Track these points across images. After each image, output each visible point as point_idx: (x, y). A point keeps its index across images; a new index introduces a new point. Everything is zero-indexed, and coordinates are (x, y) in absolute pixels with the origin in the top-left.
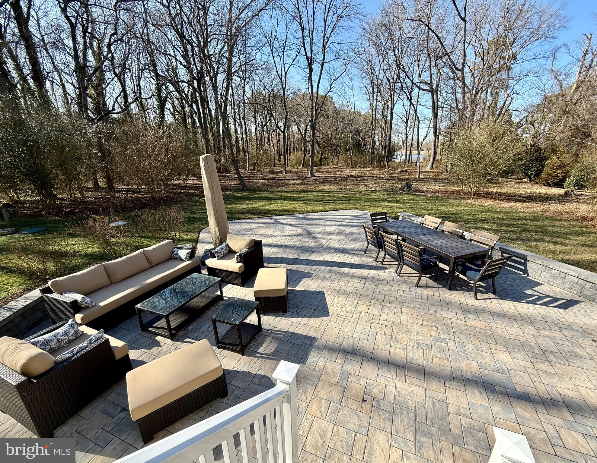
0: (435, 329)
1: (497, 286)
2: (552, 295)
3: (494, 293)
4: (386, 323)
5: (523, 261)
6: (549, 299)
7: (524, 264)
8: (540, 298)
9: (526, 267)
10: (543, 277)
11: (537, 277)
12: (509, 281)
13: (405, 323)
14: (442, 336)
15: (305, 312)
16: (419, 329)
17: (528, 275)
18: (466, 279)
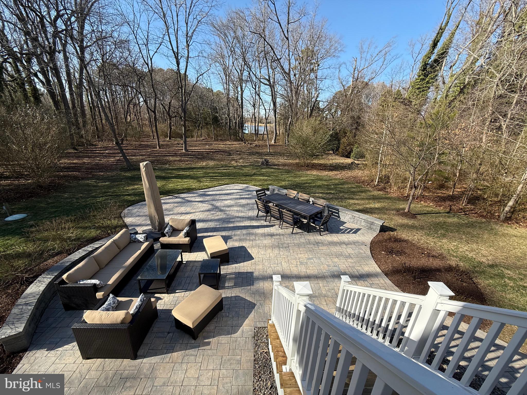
0: (307, 254)
1: (329, 228)
2: (350, 227)
3: (328, 231)
4: (284, 256)
5: (337, 212)
6: (349, 230)
7: (338, 213)
8: (346, 230)
9: (339, 215)
10: (346, 219)
11: (343, 219)
12: (333, 223)
13: (293, 254)
14: (310, 257)
15: (240, 260)
16: (300, 256)
17: (340, 219)
18: (314, 225)
